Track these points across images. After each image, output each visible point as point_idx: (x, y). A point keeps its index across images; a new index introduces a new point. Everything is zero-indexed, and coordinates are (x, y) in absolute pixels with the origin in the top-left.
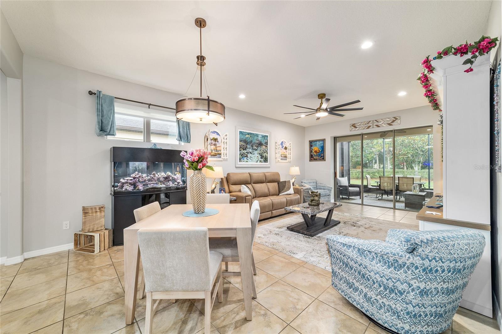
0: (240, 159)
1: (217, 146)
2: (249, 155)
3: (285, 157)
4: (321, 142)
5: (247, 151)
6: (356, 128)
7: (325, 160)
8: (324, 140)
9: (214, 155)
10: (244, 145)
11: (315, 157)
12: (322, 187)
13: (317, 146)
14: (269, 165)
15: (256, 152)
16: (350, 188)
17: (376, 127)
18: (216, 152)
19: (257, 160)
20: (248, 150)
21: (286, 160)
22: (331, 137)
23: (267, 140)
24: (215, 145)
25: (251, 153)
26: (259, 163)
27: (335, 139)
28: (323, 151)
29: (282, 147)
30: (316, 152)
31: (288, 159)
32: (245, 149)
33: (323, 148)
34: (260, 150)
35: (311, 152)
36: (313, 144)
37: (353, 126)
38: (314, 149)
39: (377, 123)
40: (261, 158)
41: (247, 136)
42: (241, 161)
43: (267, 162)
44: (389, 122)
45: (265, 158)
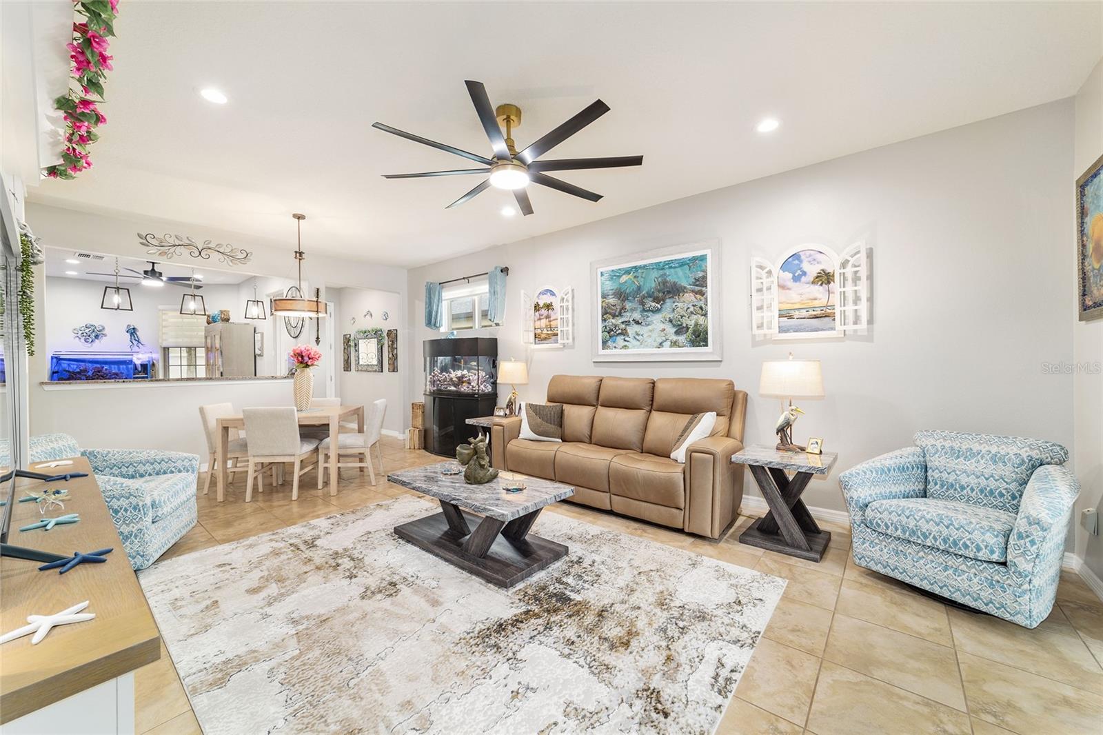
0: (604, 343)
1: (551, 319)
2: (632, 329)
3: (816, 317)
5: (623, 320)
9: (545, 339)
14: (711, 353)
18: (549, 332)
19: (660, 341)
20: (628, 314)
21: (833, 329)
23: (705, 271)
24: (548, 317)
25: (637, 323)
26: (667, 349)
30: (1097, 250)
31: (838, 325)
34: (674, 310)
35: (1083, 253)
36: (1089, 193)
38: (1091, 233)
40: (677, 333)
41: (624, 278)
42: (609, 347)
43: (707, 345)
45: (694, 332)
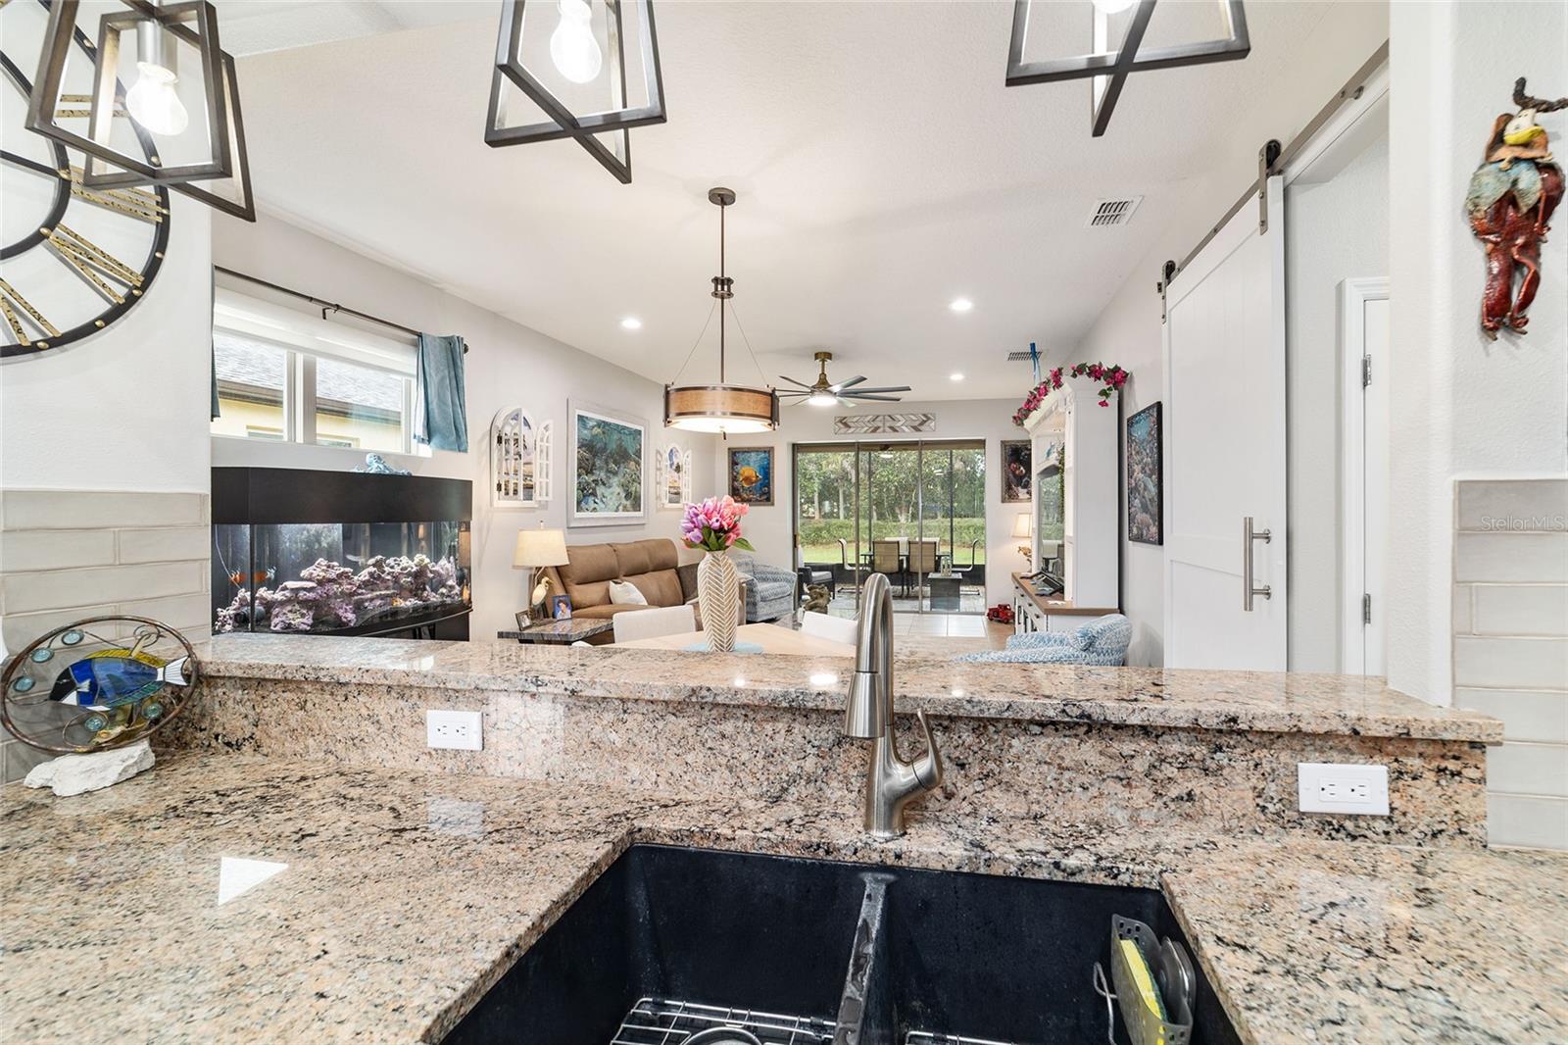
0: (579, 503)
2: (600, 490)
3: (676, 494)
4: (763, 455)
5: (594, 478)
6: (850, 427)
7: (773, 504)
8: (769, 451)
10: (587, 460)
11: (745, 495)
12: (769, 576)
13: (752, 464)
14: (643, 518)
15: (615, 480)
16: (814, 574)
17: (888, 429)
19: (617, 504)
20: (598, 473)
21: (678, 502)
22: (788, 444)
23: (640, 445)
25: (603, 483)
26: (621, 514)
27: (796, 448)
28: (768, 479)
29: (671, 465)
30: (747, 479)
31: (683, 501)
32: (591, 470)
33: (767, 472)
34: (625, 475)
35: (734, 478)
36: (740, 457)
37: (841, 422)
38: (741, 472)
39: (890, 423)
40: (626, 498)
41: (596, 430)
42: (581, 509)
43: (640, 510)
44: (916, 424)
45: (635, 497)
